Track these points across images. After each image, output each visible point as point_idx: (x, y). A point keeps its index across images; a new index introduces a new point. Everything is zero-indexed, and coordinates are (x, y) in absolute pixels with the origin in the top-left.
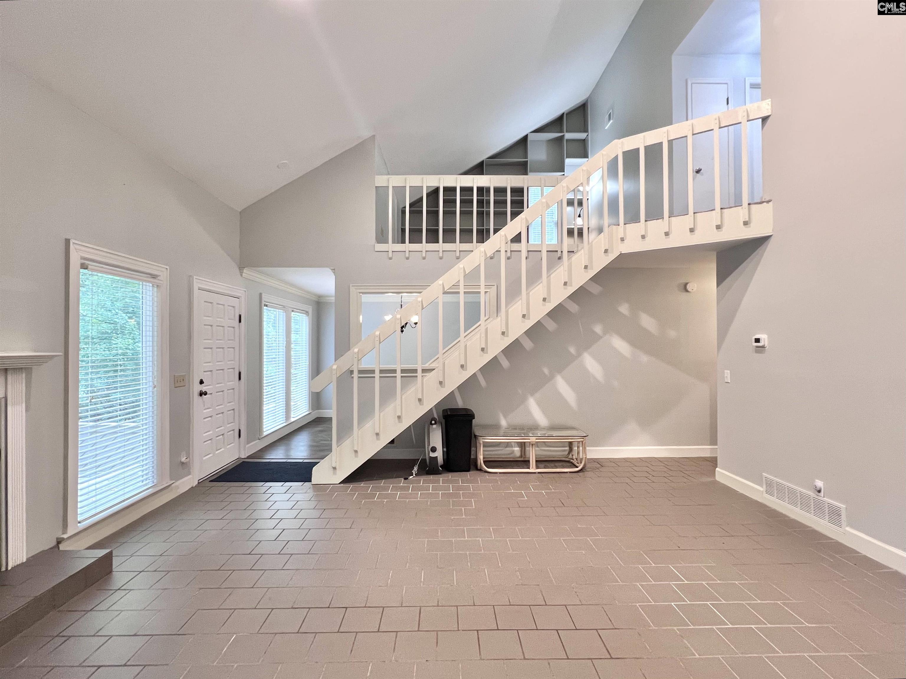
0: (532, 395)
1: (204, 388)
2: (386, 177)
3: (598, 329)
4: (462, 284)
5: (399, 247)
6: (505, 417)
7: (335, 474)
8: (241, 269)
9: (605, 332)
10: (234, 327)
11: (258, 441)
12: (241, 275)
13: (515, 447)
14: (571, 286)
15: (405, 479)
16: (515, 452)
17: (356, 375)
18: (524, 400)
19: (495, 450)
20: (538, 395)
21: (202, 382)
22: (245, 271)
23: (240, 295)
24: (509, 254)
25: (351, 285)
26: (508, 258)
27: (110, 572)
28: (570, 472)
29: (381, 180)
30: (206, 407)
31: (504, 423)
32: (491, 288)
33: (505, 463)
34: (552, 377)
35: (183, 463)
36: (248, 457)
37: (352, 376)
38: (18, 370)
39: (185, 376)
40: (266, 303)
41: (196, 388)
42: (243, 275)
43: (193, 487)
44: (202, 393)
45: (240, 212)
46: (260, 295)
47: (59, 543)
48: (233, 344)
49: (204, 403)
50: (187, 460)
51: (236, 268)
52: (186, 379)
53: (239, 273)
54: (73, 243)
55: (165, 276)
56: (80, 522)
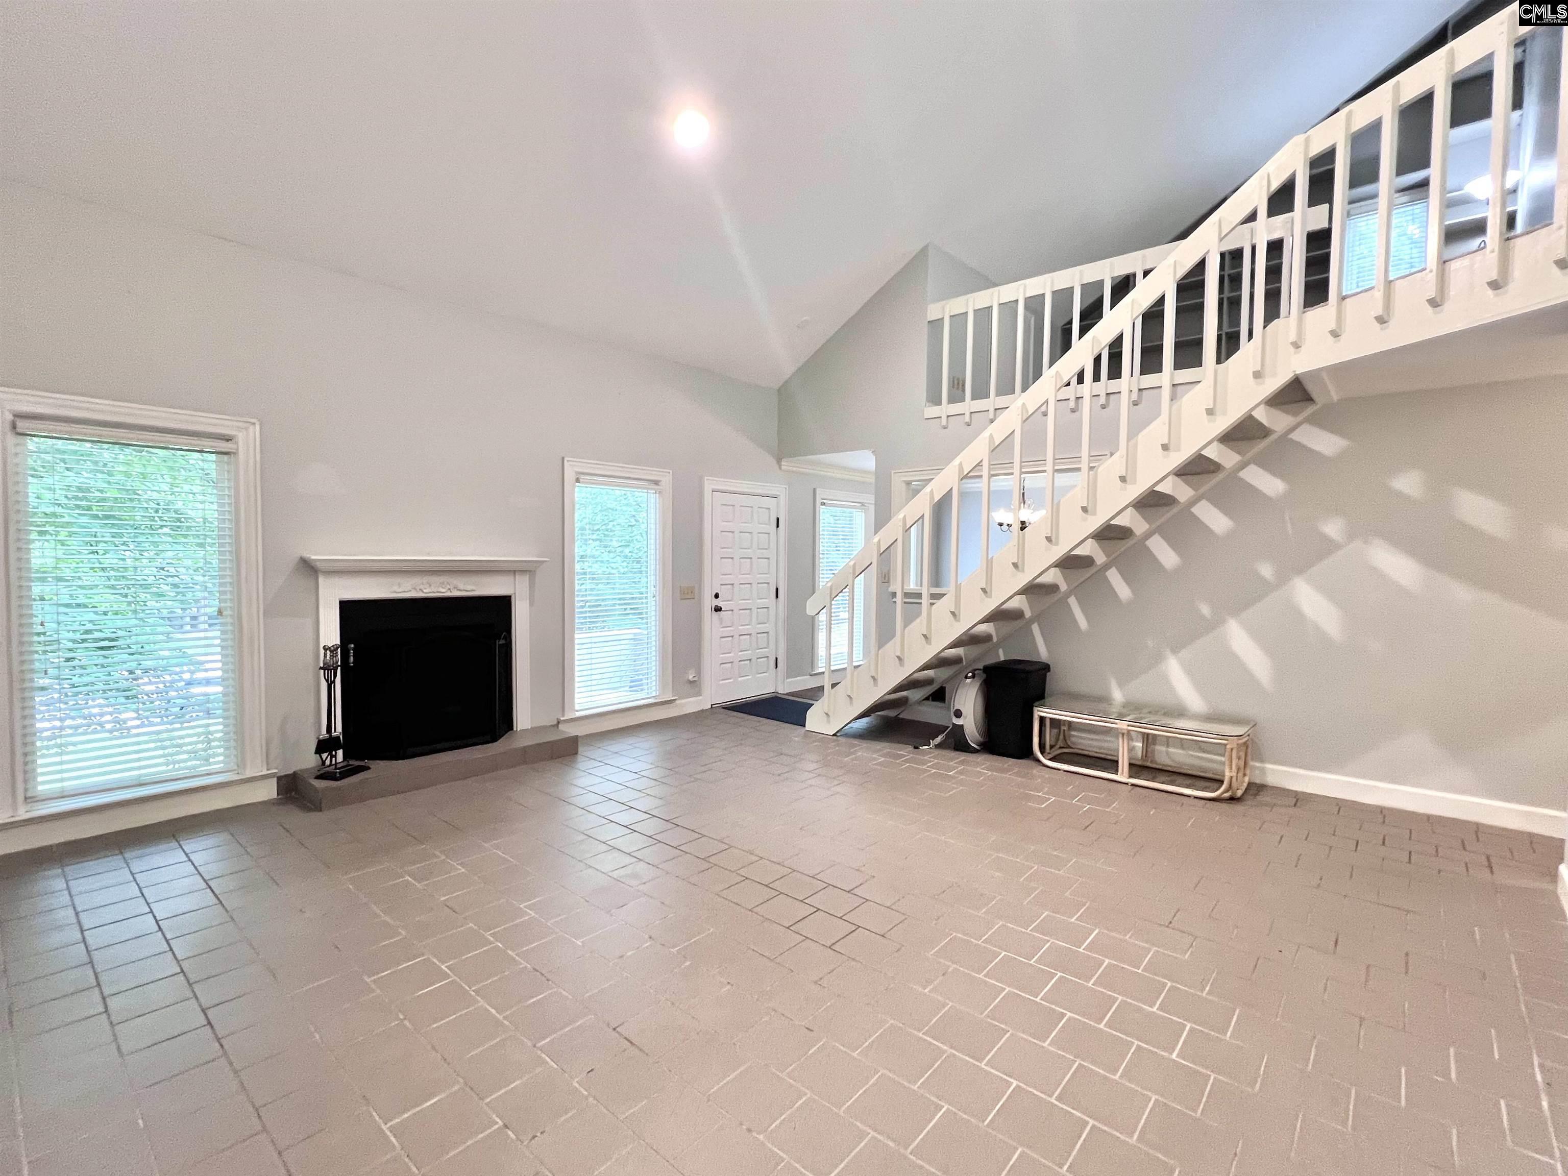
0: (1175, 651)
1: (719, 602)
2: (939, 305)
3: (1333, 529)
4: (985, 464)
5: (932, 411)
6: (1121, 685)
7: (829, 722)
8: (779, 461)
9: (1351, 536)
10: (769, 534)
11: (808, 677)
12: (780, 468)
13: (1137, 741)
14: (1179, 450)
15: (916, 748)
16: (1137, 748)
17: (899, 599)
18: (1158, 659)
19: (1096, 740)
20: (1184, 653)
21: (717, 596)
22: (783, 463)
23: (778, 493)
24: (1135, 396)
25: (893, 472)
26: (1135, 404)
27: (576, 753)
28: (1196, 798)
29: (934, 312)
30: (724, 625)
31: (1118, 695)
32: (1100, 460)
33: (1083, 759)
34: (1215, 624)
35: (691, 682)
36: (787, 694)
37: (894, 600)
38: (523, 572)
39: (694, 587)
40: (825, 501)
41: (709, 602)
42: (783, 467)
43: (702, 711)
44: (718, 609)
45: (779, 390)
46: (815, 490)
47: (558, 723)
48: (766, 553)
49: (721, 620)
50: (695, 679)
51: (772, 461)
52: (696, 591)
53: (777, 467)
54: (568, 461)
55: (666, 480)
56: (577, 711)
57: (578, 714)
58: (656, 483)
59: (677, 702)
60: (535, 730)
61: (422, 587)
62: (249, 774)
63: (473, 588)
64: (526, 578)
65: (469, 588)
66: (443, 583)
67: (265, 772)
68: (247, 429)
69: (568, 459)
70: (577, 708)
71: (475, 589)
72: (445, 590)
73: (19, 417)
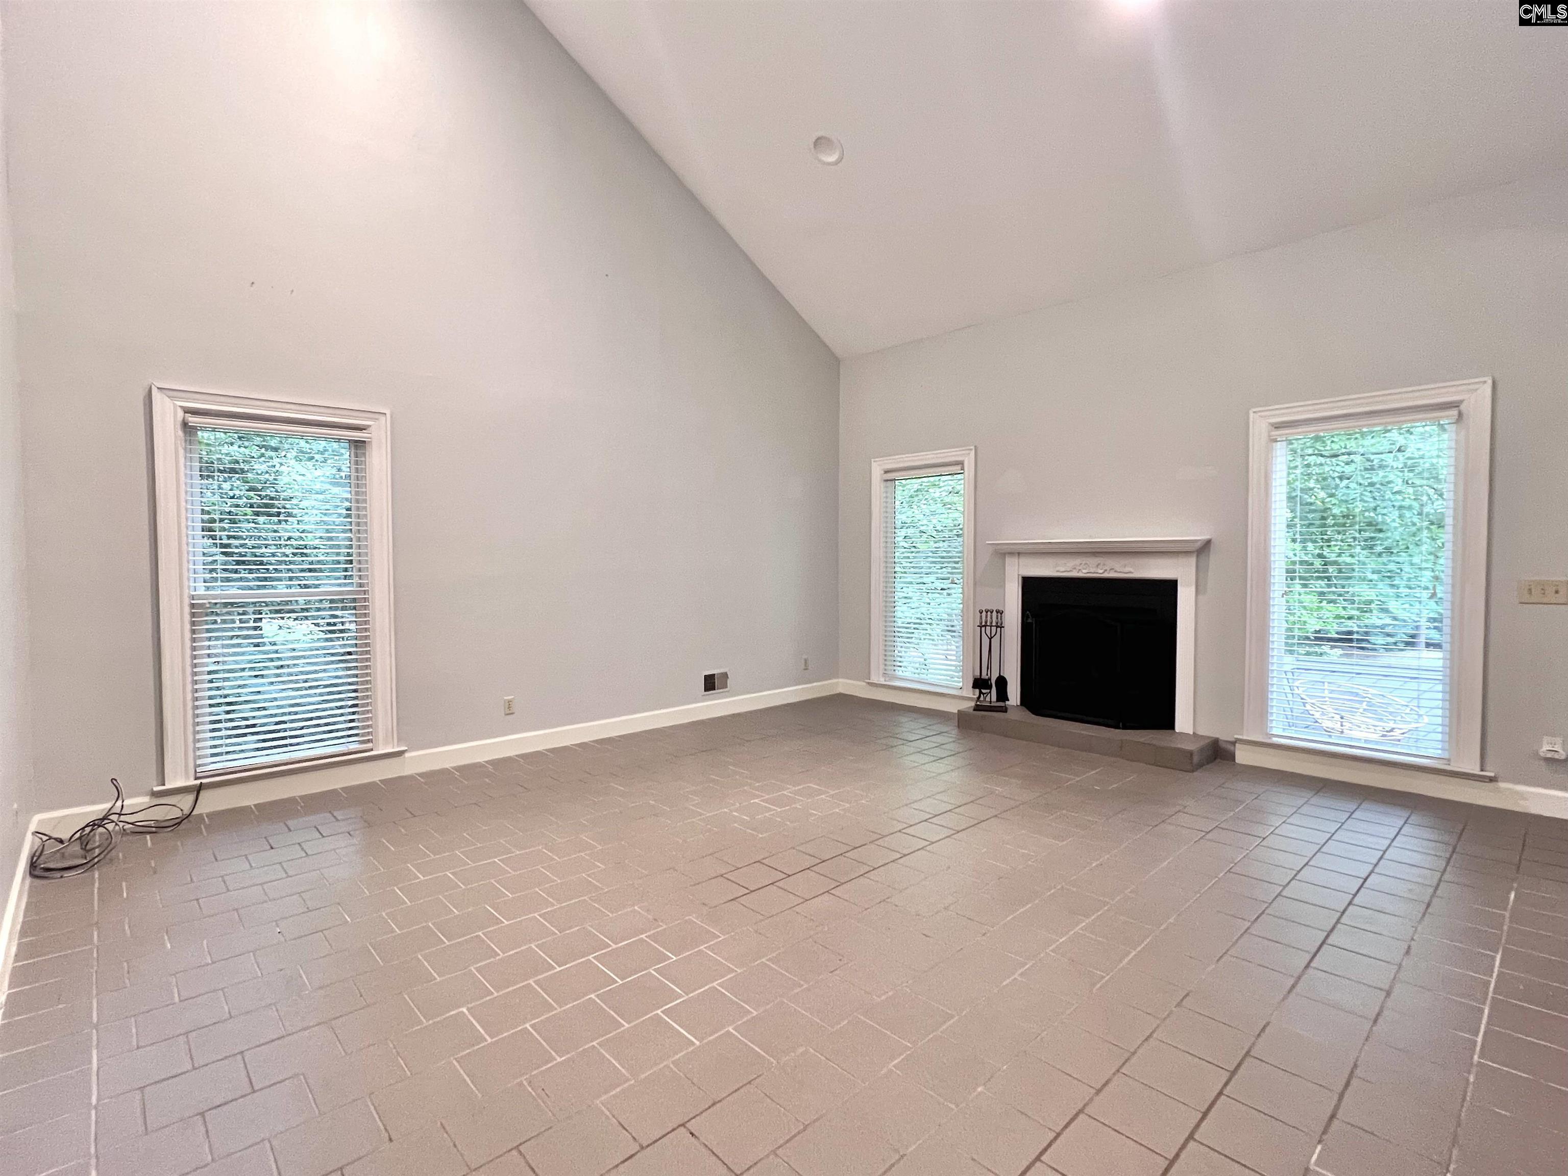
35: (1548, 759)
38: (1187, 553)
47: (1237, 741)
54: (1253, 412)
56: (1271, 735)
57: (1276, 740)
58: (1452, 406)
60: (1193, 737)
62: (965, 694)
64: (1193, 560)
66: (1100, 564)
68: (969, 454)
69: (1254, 410)
70: (1274, 732)
71: (1132, 571)
72: (1101, 571)
73: (886, 472)
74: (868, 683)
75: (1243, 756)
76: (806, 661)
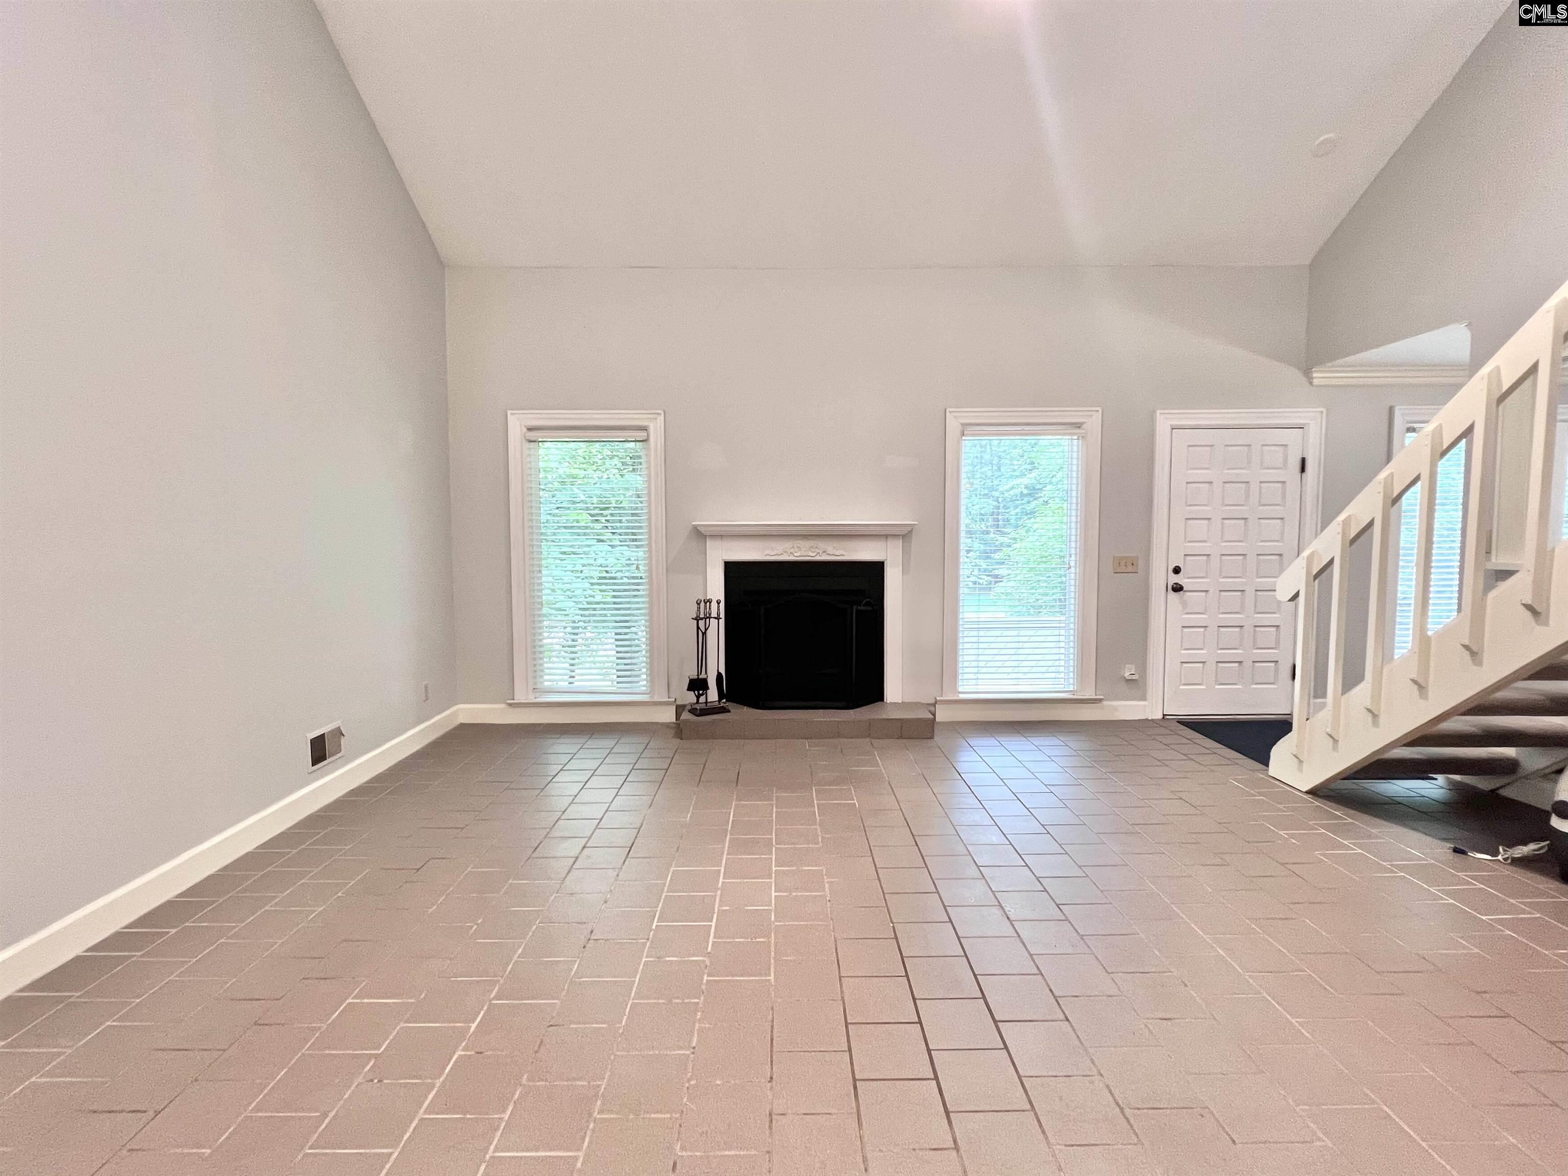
1: (1180, 579)
7: (1300, 770)
8: (1307, 373)
10: (1285, 482)
12: (1309, 382)
21: (1177, 571)
22: (1314, 373)
23: (1304, 421)
35: (1128, 680)
38: (895, 536)
39: (1137, 558)
40: (1415, 425)
41: (1160, 577)
42: (1316, 382)
43: (1147, 719)
44: (1178, 588)
45: (1310, 265)
46: (1391, 410)
47: (936, 703)
48: (1279, 511)
49: (1184, 604)
50: (1134, 677)
51: (1293, 374)
52: (1141, 563)
53: (1304, 380)
54: (950, 412)
55: (1094, 422)
56: (960, 693)
57: (962, 696)
58: (1078, 426)
59: (1105, 703)
60: (904, 705)
61: (792, 551)
62: (657, 698)
63: (842, 552)
64: (899, 543)
65: (837, 553)
66: (812, 547)
67: (666, 699)
68: (656, 419)
69: (951, 410)
70: (960, 689)
71: (844, 553)
72: (814, 554)
73: (530, 429)
74: (510, 705)
75: (942, 715)
76: (426, 687)
